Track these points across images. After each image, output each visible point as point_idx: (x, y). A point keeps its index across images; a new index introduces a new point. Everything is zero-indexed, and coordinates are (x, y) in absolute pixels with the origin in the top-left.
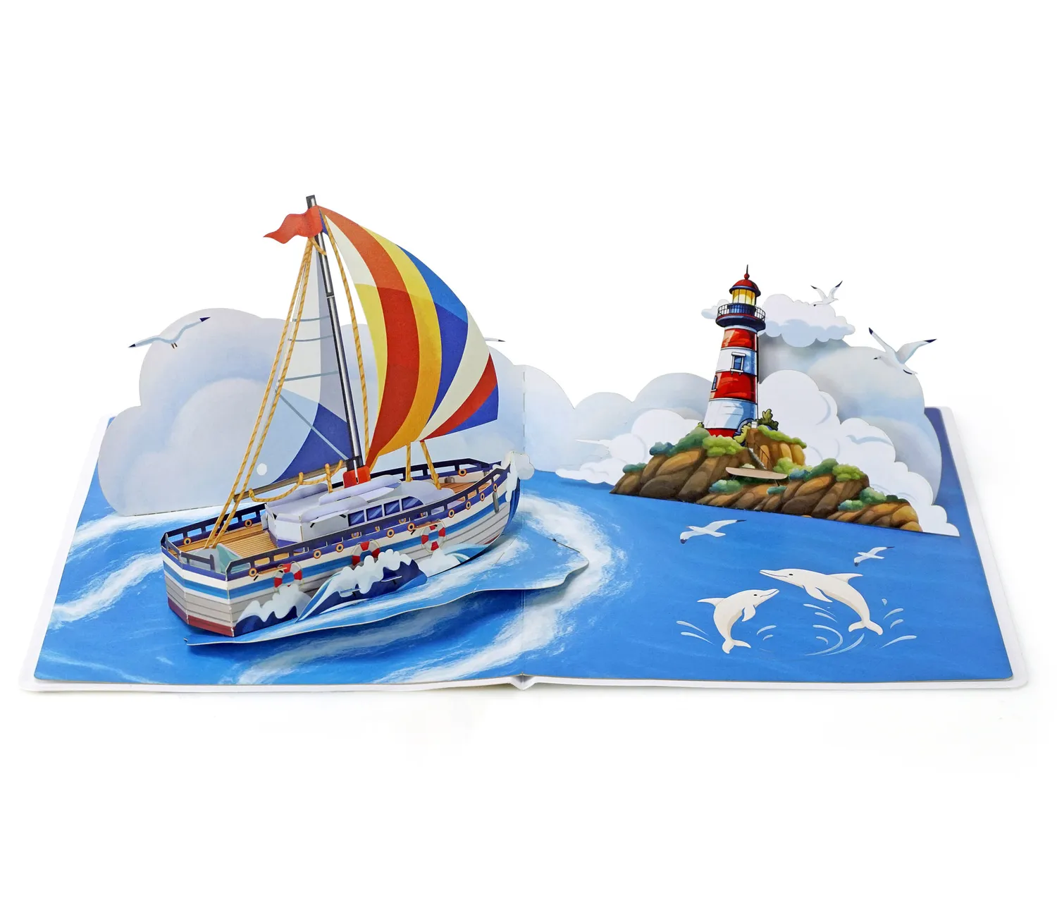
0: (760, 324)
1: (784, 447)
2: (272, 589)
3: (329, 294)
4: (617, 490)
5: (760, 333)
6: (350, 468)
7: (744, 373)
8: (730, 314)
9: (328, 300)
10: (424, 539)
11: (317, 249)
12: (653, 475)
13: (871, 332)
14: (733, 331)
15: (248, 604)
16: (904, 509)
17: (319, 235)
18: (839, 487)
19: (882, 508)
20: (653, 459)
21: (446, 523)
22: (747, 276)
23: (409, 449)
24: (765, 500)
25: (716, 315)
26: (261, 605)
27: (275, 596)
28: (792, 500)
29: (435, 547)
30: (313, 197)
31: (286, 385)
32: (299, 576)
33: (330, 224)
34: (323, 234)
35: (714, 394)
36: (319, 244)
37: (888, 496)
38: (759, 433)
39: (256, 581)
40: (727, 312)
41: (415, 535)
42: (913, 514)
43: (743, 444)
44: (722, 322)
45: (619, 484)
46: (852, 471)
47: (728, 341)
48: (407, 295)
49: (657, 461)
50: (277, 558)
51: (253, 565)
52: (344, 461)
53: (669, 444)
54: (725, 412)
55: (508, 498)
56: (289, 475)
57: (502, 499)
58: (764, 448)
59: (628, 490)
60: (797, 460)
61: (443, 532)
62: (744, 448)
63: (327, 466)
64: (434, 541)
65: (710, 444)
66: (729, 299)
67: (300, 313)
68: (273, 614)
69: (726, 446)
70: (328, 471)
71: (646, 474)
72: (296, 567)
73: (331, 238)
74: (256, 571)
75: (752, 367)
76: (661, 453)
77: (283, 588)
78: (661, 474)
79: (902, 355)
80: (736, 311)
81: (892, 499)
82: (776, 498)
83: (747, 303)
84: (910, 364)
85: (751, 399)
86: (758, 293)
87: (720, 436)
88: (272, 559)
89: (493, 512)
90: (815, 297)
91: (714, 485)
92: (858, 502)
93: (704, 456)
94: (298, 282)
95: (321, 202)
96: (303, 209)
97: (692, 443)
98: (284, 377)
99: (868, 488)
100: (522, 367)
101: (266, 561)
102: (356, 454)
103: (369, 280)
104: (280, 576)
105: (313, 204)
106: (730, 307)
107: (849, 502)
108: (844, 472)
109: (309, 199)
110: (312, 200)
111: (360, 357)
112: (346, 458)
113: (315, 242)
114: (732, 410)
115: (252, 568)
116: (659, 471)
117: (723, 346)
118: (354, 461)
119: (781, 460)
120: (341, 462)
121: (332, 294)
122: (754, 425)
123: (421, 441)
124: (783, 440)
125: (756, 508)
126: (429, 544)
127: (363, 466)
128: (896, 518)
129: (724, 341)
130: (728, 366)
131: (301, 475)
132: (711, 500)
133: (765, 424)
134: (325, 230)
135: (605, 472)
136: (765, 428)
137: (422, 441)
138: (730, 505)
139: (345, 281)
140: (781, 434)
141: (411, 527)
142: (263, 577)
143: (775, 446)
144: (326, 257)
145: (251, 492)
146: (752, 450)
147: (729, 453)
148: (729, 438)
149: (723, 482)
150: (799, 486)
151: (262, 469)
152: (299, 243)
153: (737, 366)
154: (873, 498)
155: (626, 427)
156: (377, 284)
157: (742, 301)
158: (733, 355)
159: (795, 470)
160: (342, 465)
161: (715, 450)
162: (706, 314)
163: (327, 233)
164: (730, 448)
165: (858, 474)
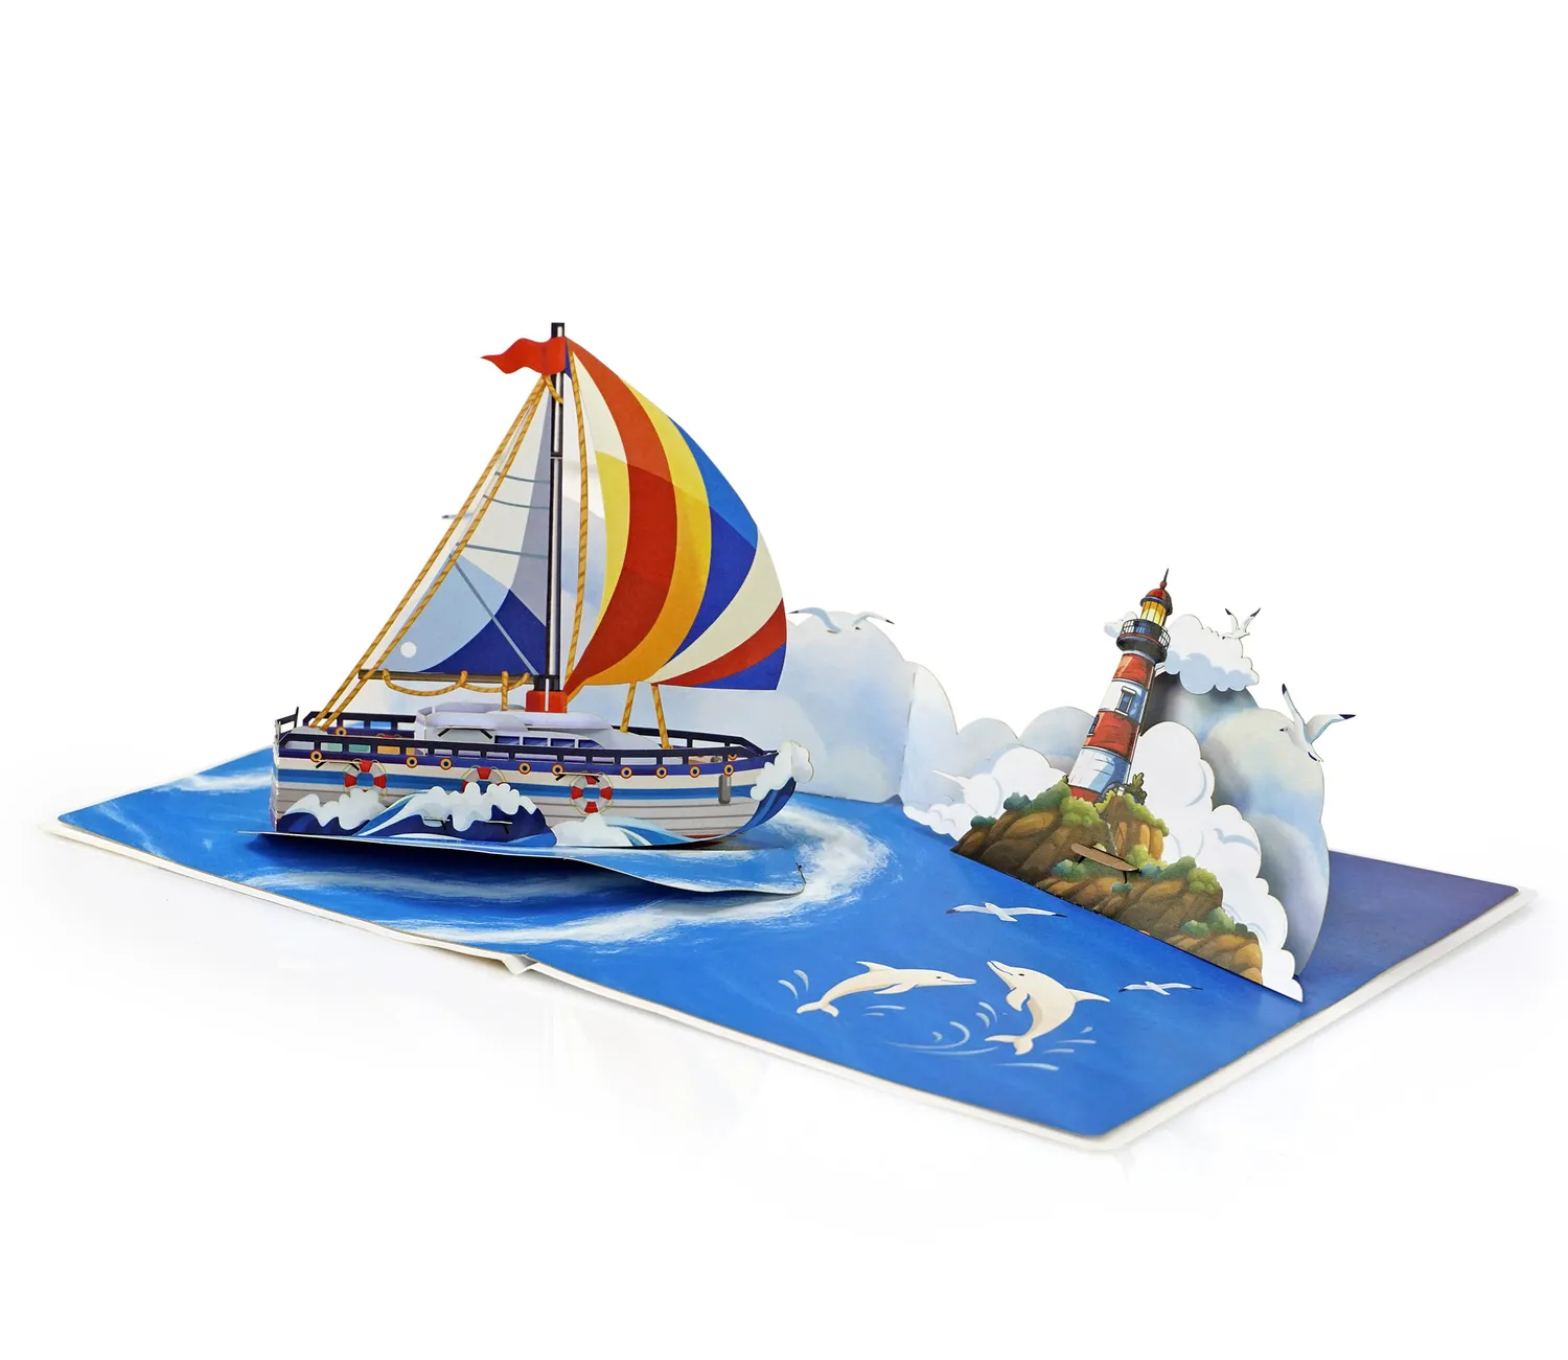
0: (1160, 655)
1: (1145, 828)
2: (340, 788)
3: (553, 454)
4: (960, 848)
5: (1160, 669)
6: (539, 686)
7: (1128, 719)
8: (1135, 633)
9: (552, 461)
10: (575, 793)
11: (551, 392)
12: (1000, 836)
13: (1284, 689)
14: (1131, 658)
15: (304, 796)
16: (1251, 947)
17: (558, 375)
18: (1188, 898)
19: (1229, 940)
20: (1005, 814)
21: (616, 782)
22: (1164, 584)
23: (633, 689)
24: (1106, 899)
25: (1118, 631)
26: (322, 804)
27: (343, 797)
28: (1135, 906)
29: (591, 808)
30: (562, 325)
31: (466, 553)
32: (382, 782)
33: (577, 365)
34: (565, 375)
35: (1089, 739)
36: (555, 387)
37: (1238, 925)
38: (1122, 804)
39: (320, 769)
40: (1131, 630)
41: (562, 783)
42: (1258, 956)
43: (1101, 815)
44: (1121, 643)
45: (963, 840)
46: (1208, 880)
47: (1123, 670)
48: (670, 486)
49: (1009, 818)
50: (354, 749)
51: (317, 747)
52: (531, 675)
53: (1026, 797)
54: (1091, 768)
55: (758, 794)
56: (448, 669)
57: (745, 791)
58: (1123, 826)
59: (970, 850)
60: (1155, 851)
61: (608, 793)
62: (1101, 821)
63: (505, 674)
64: (592, 800)
65: (1070, 807)
66: (1137, 612)
67: (508, 466)
68: (336, 819)
69: (1083, 813)
70: (505, 681)
71: (992, 834)
72: (379, 769)
73: (575, 383)
74: (320, 756)
75: (1139, 712)
76: (1016, 808)
77: (356, 791)
78: (1009, 837)
79: (1311, 732)
80: (1141, 630)
81: (1241, 930)
82: (1118, 899)
83: (1156, 622)
84: (1318, 747)
85: (1124, 756)
86: (1169, 611)
87: (1081, 799)
88: (345, 748)
89: (716, 800)
90: (1225, 625)
91: (1059, 865)
92: (1204, 926)
93: (1057, 824)
94: (514, 426)
95: (571, 333)
96: (542, 335)
97: (1053, 802)
98: (467, 541)
99: (1219, 908)
100: (914, 664)
101: (338, 748)
102: (552, 671)
103: (619, 453)
104: (354, 773)
105: (560, 334)
106: (1137, 623)
107: (1194, 923)
108: (1200, 879)
109: (555, 326)
110: (560, 329)
111: (583, 547)
112: (534, 672)
113: (549, 382)
114: (1102, 766)
115: (315, 749)
116: (1008, 832)
117: (1116, 678)
118: (547, 680)
119: (1137, 847)
120: (526, 676)
121: (560, 454)
122: (1120, 794)
123: (652, 684)
124: (1145, 820)
125: (1095, 908)
126: (582, 802)
127: (559, 690)
128: (1239, 958)
129: (1118, 670)
130: (1113, 706)
131: (464, 674)
132: (1051, 884)
133: (1131, 793)
134: (567, 370)
135: (953, 821)
136: (1131, 798)
137: (655, 685)
138: (1068, 897)
139: (582, 443)
140: (1147, 810)
141: (558, 770)
142: (329, 766)
143: (1134, 826)
144: (561, 406)
145: (385, 673)
146: (1109, 825)
147: (1084, 824)
148: (1089, 804)
149: (1068, 863)
150: (1146, 888)
151: (408, 650)
152: (528, 378)
153: (1123, 705)
154: (1221, 923)
155: (986, 765)
156: (628, 459)
157: (1150, 619)
158: (1123, 691)
159: (1147, 863)
160: (528, 679)
161: (1073, 817)
162: (1108, 630)
163: (570, 376)
164: (1087, 818)
165: (1214, 886)
